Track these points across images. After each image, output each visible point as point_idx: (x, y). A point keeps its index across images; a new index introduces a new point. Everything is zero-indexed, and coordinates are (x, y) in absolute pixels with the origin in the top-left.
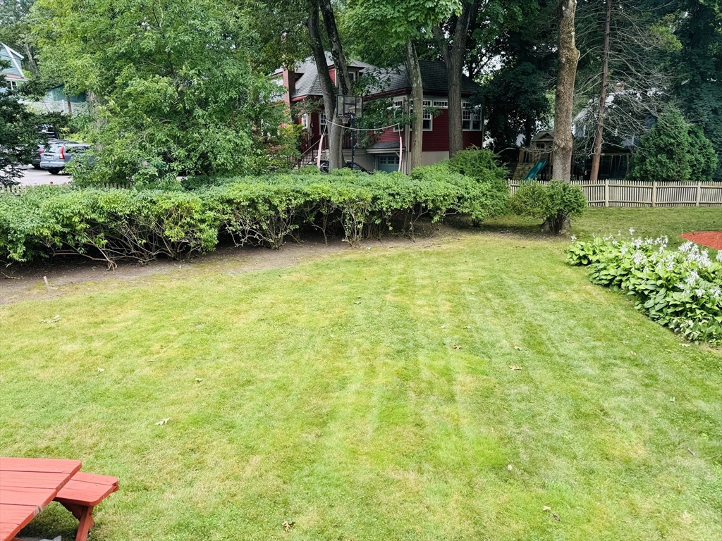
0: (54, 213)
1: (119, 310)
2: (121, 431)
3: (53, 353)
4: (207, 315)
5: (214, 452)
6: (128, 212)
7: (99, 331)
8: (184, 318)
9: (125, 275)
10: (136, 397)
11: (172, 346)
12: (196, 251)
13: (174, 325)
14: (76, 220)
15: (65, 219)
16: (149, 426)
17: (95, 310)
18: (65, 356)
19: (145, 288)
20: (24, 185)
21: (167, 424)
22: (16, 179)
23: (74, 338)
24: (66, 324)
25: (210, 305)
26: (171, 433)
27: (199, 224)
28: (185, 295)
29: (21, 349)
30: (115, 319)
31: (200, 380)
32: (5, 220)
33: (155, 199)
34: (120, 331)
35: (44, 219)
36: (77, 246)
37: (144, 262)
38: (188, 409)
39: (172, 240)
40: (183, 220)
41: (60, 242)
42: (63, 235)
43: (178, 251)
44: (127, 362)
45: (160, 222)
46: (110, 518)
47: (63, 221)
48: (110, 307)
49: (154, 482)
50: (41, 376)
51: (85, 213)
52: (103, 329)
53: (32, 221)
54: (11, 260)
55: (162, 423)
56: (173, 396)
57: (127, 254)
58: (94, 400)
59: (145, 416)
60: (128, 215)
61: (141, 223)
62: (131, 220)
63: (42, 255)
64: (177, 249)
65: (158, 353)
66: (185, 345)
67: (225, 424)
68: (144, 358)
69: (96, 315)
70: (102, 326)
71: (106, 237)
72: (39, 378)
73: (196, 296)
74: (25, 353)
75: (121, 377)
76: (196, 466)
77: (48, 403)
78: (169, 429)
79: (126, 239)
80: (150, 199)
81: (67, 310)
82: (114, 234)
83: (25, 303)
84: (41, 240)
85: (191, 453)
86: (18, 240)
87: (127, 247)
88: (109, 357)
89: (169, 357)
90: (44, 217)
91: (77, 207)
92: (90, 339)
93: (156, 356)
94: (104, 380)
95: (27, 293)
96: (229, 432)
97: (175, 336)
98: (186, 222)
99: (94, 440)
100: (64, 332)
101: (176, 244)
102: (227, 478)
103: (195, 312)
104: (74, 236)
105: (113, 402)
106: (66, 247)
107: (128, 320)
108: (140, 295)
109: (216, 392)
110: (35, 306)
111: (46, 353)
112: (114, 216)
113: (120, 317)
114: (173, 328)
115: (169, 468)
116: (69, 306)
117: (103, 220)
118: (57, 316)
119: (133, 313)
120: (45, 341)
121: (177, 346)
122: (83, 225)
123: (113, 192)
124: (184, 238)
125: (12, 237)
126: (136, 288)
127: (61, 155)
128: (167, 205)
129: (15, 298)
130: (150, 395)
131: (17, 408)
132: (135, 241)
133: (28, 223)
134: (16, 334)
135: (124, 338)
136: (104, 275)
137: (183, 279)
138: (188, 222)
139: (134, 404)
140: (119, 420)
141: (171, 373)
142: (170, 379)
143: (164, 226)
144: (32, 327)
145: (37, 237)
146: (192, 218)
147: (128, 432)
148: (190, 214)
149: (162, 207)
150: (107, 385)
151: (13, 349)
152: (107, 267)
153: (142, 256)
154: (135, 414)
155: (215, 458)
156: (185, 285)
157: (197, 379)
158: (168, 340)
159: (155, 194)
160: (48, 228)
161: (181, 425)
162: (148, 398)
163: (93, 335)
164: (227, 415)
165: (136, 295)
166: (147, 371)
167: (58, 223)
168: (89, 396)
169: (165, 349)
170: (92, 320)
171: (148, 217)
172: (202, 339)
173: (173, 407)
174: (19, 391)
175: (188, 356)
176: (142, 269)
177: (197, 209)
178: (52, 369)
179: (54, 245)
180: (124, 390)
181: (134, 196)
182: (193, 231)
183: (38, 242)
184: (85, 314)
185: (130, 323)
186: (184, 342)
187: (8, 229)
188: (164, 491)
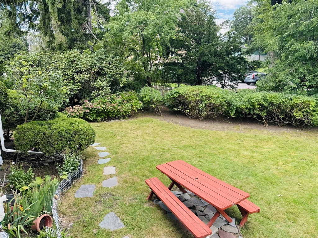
0: (249, 100)
1: (266, 144)
2: (261, 192)
3: (239, 153)
4: (308, 156)
5: (303, 219)
6: (278, 103)
7: (257, 150)
8: (296, 154)
9: (271, 129)
10: (269, 181)
11: (288, 165)
12: (307, 125)
13: (290, 156)
14: (256, 104)
15: (252, 103)
16: (273, 195)
17: (257, 141)
18: (243, 155)
19: (279, 137)
20: (239, 88)
21: (281, 197)
22: (236, 86)
23: (247, 150)
24: (245, 144)
25: (310, 152)
26: (282, 202)
27: (312, 112)
28: (297, 144)
29: (229, 148)
30: (264, 147)
31: (300, 184)
32: (231, 101)
33: (292, 98)
34: (266, 152)
35: (245, 102)
36: (254, 114)
37: (280, 125)
38: (292, 194)
39: (296, 118)
40: (304, 109)
41: (248, 112)
42: (250, 109)
43: (298, 123)
44: (267, 165)
45: (292, 108)
46: (253, 222)
47: (251, 103)
48: (263, 141)
49: (272, 218)
50: (234, 160)
51: (260, 101)
52: (259, 150)
53: (240, 102)
54: (230, 116)
55: (279, 196)
56: (286, 187)
57: (274, 121)
58: (252, 176)
59: (272, 190)
60: (278, 104)
61: (283, 108)
62: (279, 106)
63: (240, 116)
64: (297, 122)
65: (281, 166)
66: (295, 166)
67: (310, 209)
68: (275, 166)
69: (257, 143)
70: (259, 148)
71: (266, 112)
72: (234, 161)
73: (303, 146)
74: (230, 150)
75: (264, 171)
76: (292, 221)
77: (236, 170)
78: (282, 200)
79: (274, 114)
80: (290, 98)
81: (246, 138)
82: (270, 111)
83: (232, 132)
84: (241, 110)
85: (291, 214)
86: (234, 109)
87: (274, 118)
88: (260, 161)
89: (286, 169)
90: (245, 101)
91: (257, 99)
92: (253, 152)
93: (280, 167)
94: (257, 169)
95: (232, 129)
96: (312, 213)
97: (290, 161)
98: (305, 110)
99: (251, 190)
100: (244, 147)
101: (297, 120)
102: (308, 233)
103: (302, 153)
104: (254, 110)
105: (259, 179)
106: (250, 114)
107: (270, 148)
108: (276, 139)
109: (308, 193)
110: (235, 134)
111: (237, 152)
112: (272, 104)
113: (267, 146)
114: (290, 157)
115: (280, 215)
116: (247, 137)
117: (266, 105)
118: (242, 140)
119: (273, 146)
120: (237, 148)
121: (291, 166)
122: (258, 106)
123: (274, 94)
124: (302, 118)
125: (232, 107)
126: (275, 136)
127: (253, 77)
128: (298, 102)
129: (229, 130)
130: (275, 182)
131: (226, 168)
132: (278, 115)
133: (238, 103)
134: (227, 142)
135: (267, 156)
136: (262, 128)
137: (298, 137)
138: (306, 110)
139: (268, 183)
140: (261, 187)
141: (286, 177)
142: (285, 179)
143: (294, 110)
144: (233, 142)
145: (241, 109)
146: (309, 109)
147: (264, 193)
148: (308, 107)
149: (295, 102)
150: (258, 172)
151: (226, 148)
152: (264, 124)
153: (280, 123)
154: (268, 187)
155: (303, 221)
156: (298, 140)
157: (299, 184)
158: (286, 162)
159: (293, 96)
160: (245, 106)
161: (288, 200)
162: (274, 183)
163: (255, 151)
164: (312, 206)
165: (274, 139)
166: (275, 172)
167: (249, 104)
168: (250, 173)
169: (284, 165)
170: (255, 145)
171: (287, 106)
172: (303, 167)
173: (285, 191)
174: (227, 163)
175: (295, 172)
176: (279, 128)
177: (313, 105)
178: (238, 159)
179: (246, 113)
180: (264, 176)
181: (283, 96)
182: (308, 115)
183: (240, 111)
184: (252, 142)
185: (270, 150)
186: (294, 165)
187: (231, 104)
188: (276, 223)
